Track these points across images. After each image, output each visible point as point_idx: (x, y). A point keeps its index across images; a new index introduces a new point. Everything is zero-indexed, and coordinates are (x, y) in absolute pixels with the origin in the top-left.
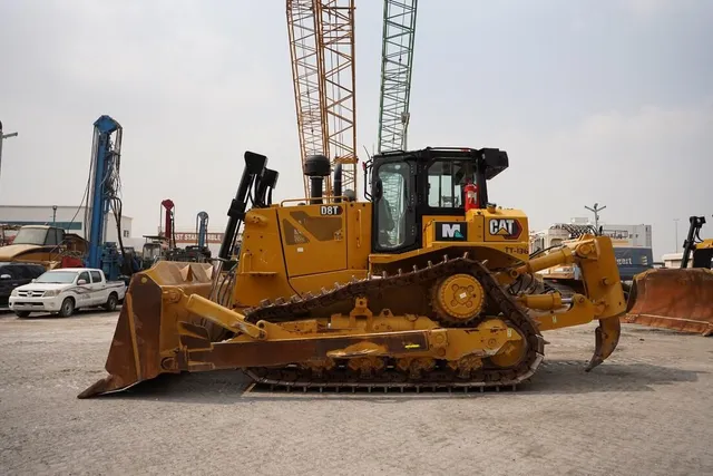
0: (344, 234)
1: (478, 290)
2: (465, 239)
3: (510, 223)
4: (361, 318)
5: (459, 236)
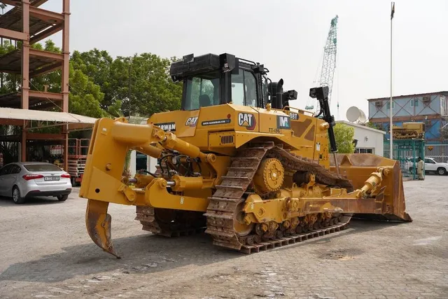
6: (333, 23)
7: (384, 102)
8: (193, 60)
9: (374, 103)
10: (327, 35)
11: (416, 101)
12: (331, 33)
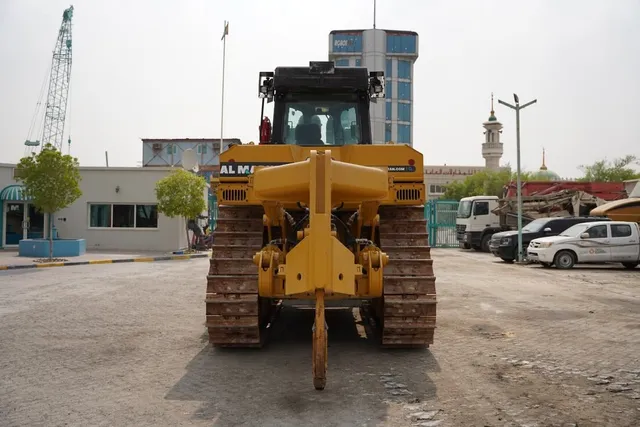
6: (67, 16)
7: (165, 145)
8: (332, 71)
9: (151, 145)
10: (58, 33)
11: (204, 147)
12: (63, 31)
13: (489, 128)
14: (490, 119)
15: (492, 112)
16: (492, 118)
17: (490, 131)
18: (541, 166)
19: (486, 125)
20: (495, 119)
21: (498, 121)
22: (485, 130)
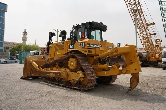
0: (64, 49)
1: (75, 62)
2: (74, 49)
3: (83, 43)
4: (57, 68)
5: (73, 48)
13: (24, 33)
14: (24, 31)
15: (25, 30)
16: (25, 31)
17: (24, 34)
18: (35, 43)
19: (23, 32)
20: (26, 31)
21: (26, 32)
22: (23, 34)
